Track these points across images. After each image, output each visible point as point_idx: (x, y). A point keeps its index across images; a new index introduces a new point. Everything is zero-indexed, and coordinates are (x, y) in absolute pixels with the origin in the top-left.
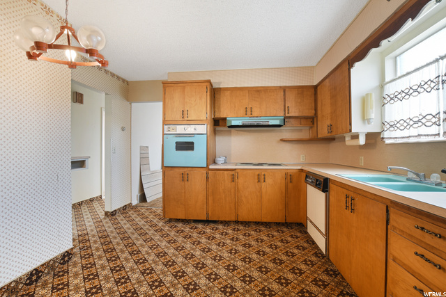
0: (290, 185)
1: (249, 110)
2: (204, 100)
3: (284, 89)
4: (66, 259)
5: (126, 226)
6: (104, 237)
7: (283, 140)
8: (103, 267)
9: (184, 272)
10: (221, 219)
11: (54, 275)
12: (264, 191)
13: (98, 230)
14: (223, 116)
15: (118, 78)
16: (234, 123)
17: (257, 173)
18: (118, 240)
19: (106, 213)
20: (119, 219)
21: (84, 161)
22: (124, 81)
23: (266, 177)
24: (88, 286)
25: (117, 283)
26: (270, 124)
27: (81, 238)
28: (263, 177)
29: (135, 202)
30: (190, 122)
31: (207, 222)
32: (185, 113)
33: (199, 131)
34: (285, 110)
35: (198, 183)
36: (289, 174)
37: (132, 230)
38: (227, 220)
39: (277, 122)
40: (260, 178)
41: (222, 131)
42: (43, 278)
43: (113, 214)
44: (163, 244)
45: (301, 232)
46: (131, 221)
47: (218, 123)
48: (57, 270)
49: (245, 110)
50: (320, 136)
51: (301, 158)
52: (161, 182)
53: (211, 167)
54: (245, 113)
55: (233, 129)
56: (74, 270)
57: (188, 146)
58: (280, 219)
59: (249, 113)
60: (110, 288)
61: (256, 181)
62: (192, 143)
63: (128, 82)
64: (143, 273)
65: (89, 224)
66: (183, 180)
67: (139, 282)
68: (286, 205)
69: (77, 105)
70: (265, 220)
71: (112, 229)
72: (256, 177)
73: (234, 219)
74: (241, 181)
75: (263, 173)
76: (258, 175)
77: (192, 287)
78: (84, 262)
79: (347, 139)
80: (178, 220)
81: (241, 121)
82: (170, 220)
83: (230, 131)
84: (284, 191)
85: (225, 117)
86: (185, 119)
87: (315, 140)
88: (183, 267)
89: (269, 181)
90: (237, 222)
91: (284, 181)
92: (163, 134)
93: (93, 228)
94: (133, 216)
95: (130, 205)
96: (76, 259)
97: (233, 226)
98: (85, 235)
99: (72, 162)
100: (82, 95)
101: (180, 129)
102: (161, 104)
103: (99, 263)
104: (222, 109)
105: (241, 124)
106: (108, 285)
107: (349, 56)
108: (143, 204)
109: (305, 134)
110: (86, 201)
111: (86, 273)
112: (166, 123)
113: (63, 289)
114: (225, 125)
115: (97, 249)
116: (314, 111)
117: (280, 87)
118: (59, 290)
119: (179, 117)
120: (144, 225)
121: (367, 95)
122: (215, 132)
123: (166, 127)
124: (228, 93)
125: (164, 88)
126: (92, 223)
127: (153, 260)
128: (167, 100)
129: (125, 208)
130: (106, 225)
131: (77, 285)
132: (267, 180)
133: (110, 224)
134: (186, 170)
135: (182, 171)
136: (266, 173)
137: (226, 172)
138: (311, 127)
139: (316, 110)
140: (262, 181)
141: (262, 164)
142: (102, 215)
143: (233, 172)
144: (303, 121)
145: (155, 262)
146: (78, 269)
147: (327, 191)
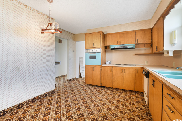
0: (137, 74)
1: (119, 42)
2: (100, 39)
3: (135, 32)
4: (53, 92)
5: (73, 85)
6: (65, 87)
7: (136, 54)
8: (63, 96)
9: (87, 102)
10: (106, 86)
11: (50, 96)
12: (124, 76)
13: (64, 85)
14: (108, 45)
15: (71, 34)
16: (112, 48)
17: (122, 68)
18: (69, 89)
19: (68, 80)
20: (71, 82)
21: (59, 62)
22: (73, 34)
23: (125, 70)
24: (57, 101)
25: (65, 101)
26: (128, 47)
27: (59, 87)
28: (124, 70)
29: (78, 77)
30: (95, 48)
31: (101, 87)
32: (93, 44)
33: (98, 51)
34: (136, 41)
35: (97, 71)
36: (136, 69)
37: (74, 86)
38: (109, 87)
39: (131, 47)
40: (123, 70)
41: (108, 51)
42: (47, 96)
43: (70, 80)
44: (83, 92)
45: (141, 96)
46: (75, 83)
47: (106, 48)
48: (51, 95)
49: (117, 42)
50: (153, 52)
51: (146, 62)
52: (84, 71)
53: (102, 65)
54: (117, 43)
55: (113, 50)
56: (55, 96)
57: (94, 57)
58: (132, 89)
59: (119, 43)
60: (63, 103)
61: (121, 71)
62: (95, 56)
63: (75, 35)
64: (74, 100)
65: (62, 83)
66: (92, 70)
67: (72, 102)
68: (135, 83)
69: (60, 44)
70: (125, 89)
71: (68, 85)
72: (121, 70)
73: (111, 87)
74: (114, 71)
75: (124, 69)
76: (122, 69)
77: (88, 107)
78: (58, 94)
79: (165, 53)
80: (90, 85)
81: (115, 47)
82: (88, 85)
83: (112, 51)
84: (134, 77)
85: (109, 45)
86: (92, 47)
87: (152, 54)
88: (87, 101)
89: (127, 72)
90: (113, 88)
91: (134, 73)
92: (85, 53)
93: (63, 84)
94: (76, 82)
95: (76, 78)
96: (56, 93)
97: (111, 89)
98: (60, 86)
99: (55, 63)
100: (61, 40)
101: (91, 51)
102: (84, 42)
103: (62, 95)
104: (108, 42)
105: (115, 48)
106: (63, 102)
107: (163, 14)
108: (80, 78)
109: (148, 51)
110: (59, 76)
111: (58, 97)
112: (86, 49)
113: (51, 100)
114: (109, 49)
115: (62, 91)
116: (151, 41)
117: (134, 31)
118: (50, 100)
119: (90, 46)
120: (78, 85)
121: (173, 31)
122: (106, 51)
123: (86, 50)
124: (110, 36)
125: (85, 36)
126: (63, 83)
127: (78, 97)
128: (86, 40)
129: (74, 79)
130: (67, 84)
131: (55, 100)
132: (126, 71)
133: (68, 84)
134: (93, 66)
135: (91, 66)
136: (125, 69)
137: (108, 68)
138: (151, 48)
139: (152, 40)
140: (124, 72)
141: (124, 65)
142: (66, 81)
143: (111, 68)
144: (146, 45)
145: (78, 98)
146: (56, 96)
147: (148, 78)
